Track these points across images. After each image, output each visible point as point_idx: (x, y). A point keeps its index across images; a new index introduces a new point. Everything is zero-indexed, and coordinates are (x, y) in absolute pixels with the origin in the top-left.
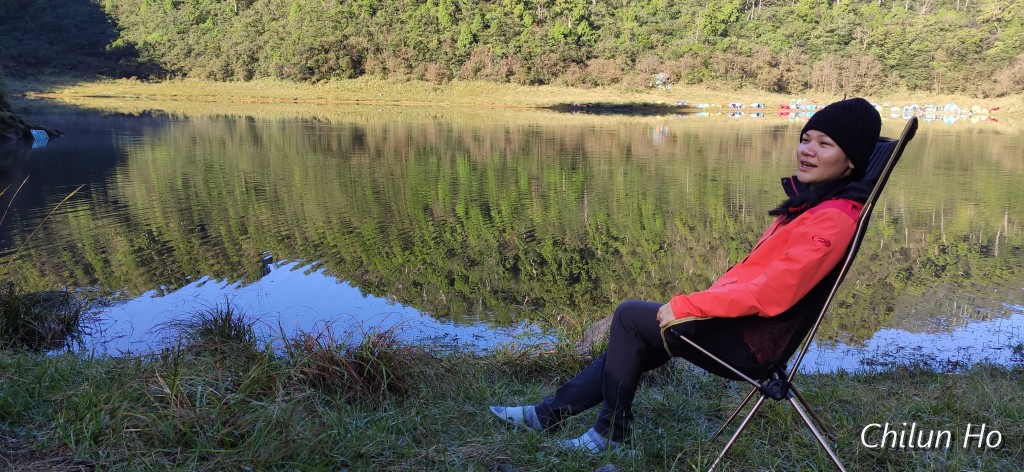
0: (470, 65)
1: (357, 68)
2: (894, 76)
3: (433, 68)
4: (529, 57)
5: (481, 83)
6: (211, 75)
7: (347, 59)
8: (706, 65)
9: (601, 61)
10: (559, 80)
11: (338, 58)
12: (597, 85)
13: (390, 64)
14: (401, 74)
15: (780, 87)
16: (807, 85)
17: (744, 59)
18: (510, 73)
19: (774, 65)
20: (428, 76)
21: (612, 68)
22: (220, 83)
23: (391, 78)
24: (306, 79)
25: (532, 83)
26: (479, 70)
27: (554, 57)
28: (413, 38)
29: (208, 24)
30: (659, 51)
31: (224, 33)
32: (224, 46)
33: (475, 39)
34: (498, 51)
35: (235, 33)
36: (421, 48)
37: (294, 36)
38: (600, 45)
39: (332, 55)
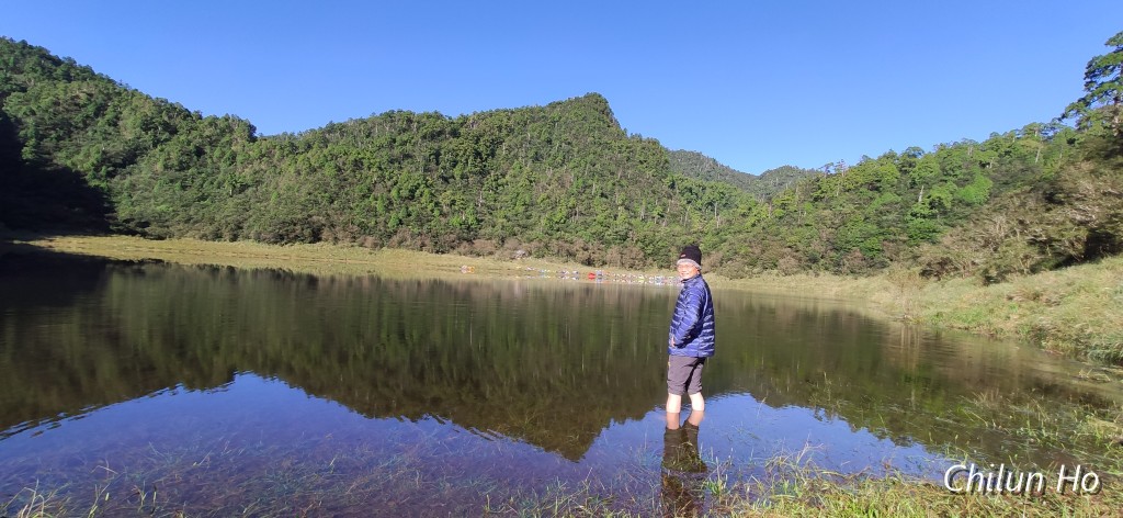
0: (396, 239)
1: (316, 237)
2: (650, 260)
3: (370, 239)
4: (436, 236)
5: (403, 250)
6: (204, 237)
7: (309, 230)
8: (547, 246)
9: (482, 241)
10: (455, 252)
11: (302, 229)
12: (479, 255)
13: (340, 235)
14: (347, 242)
15: (589, 262)
16: (604, 263)
17: (568, 245)
18: (423, 245)
19: (587, 250)
20: (366, 244)
21: (489, 245)
22: (211, 242)
23: (340, 244)
24: (276, 243)
25: (437, 252)
26: (400, 243)
27: (453, 237)
28: (359, 219)
29: (208, 202)
30: (519, 237)
31: (219, 208)
32: (218, 217)
33: (401, 222)
34: (416, 230)
35: (228, 209)
36: (363, 227)
37: (272, 213)
38: (482, 231)
39: (298, 227)
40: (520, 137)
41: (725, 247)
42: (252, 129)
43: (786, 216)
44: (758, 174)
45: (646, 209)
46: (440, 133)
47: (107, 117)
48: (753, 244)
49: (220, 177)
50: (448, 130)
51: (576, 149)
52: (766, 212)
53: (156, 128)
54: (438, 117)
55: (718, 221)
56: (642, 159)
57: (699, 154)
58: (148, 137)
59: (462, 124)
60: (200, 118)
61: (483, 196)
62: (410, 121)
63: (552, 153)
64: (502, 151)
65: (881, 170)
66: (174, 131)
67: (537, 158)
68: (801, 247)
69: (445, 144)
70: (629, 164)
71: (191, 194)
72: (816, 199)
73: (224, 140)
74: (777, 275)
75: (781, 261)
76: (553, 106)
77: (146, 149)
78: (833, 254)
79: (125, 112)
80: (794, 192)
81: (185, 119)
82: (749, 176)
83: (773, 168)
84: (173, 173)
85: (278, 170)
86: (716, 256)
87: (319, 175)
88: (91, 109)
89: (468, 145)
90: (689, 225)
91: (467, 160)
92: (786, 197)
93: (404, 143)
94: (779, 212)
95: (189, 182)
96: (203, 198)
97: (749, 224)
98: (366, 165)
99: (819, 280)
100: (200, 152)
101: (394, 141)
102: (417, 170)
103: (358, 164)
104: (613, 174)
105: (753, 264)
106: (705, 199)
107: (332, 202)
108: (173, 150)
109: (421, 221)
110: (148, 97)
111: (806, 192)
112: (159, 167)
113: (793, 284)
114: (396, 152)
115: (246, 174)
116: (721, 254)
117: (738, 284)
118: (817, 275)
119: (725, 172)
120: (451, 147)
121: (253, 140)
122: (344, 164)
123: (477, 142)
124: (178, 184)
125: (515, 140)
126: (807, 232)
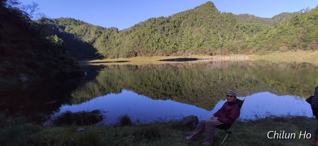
0: (156, 53)
1: (136, 55)
2: (231, 52)
3: (149, 54)
4: (166, 51)
6: (111, 58)
7: (134, 54)
8: (198, 51)
9: (179, 51)
10: (172, 55)
12: (178, 55)
13: (142, 54)
14: (144, 56)
15: (211, 55)
18: (163, 54)
19: (210, 51)
21: (181, 53)
22: (113, 59)
25: (167, 56)
26: (157, 54)
28: (146, 49)
29: (111, 49)
30: (189, 49)
31: (113, 51)
32: (113, 53)
33: (157, 49)
34: (161, 51)
35: (115, 51)
36: (147, 51)
37: (125, 51)
38: (179, 49)
39: (132, 53)
40: (187, 19)
41: (258, 45)
42: (117, 29)
43: (283, 32)
45: (229, 36)
46: (164, 22)
47: (88, 32)
48: (269, 43)
49: (112, 43)
50: (166, 21)
51: (204, 20)
52: (274, 31)
53: (98, 33)
54: (163, 18)
55: (255, 37)
56: (226, 20)
58: (96, 36)
59: (170, 19)
60: (106, 29)
61: (177, 39)
62: (155, 20)
63: (197, 23)
64: (182, 25)
66: (101, 33)
67: (192, 25)
68: (289, 42)
69: (165, 25)
70: (222, 22)
71: (107, 48)
72: (296, 24)
73: (112, 33)
74: (279, 53)
75: (281, 48)
76: (196, 8)
77: (96, 38)
78: (303, 43)
79: (91, 30)
80: (286, 23)
81: (103, 30)
82: (267, 19)
84: (103, 43)
85: (125, 39)
86: (254, 49)
87: (134, 39)
88: (85, 31)
89: (172, 25)
90: (244, 39)
91: (172, 29)
92: (283, 25)
93: (154, 27)
94: (280, 31)
95: (106, 45)
96: (110, 49)
97: (267, 36)
98: (146, 35)
99: (296, 53)
100: (107, 37)
101: (152, 26)
102: (159, 34)
103: (144, 35)
104: (217, 26)
105: (269, 50)
106: (250, 30)
107: (139, 45)
108: (102, 38)
109: (162, 48)
110: (95, 26)
111: (291, 22)
112: (100, 42)
113: (286, 55)
114: (153, 30)
115: (118, 41)
116: (256, 48)
117: (264, 57)
118: (296, 51)
119: (258, 19)
120: (167, 26)
121: (118, 32)
122: (140, 35)
123: (174, 23)
124: (104, 46)
125: (185, 21)
126: (292, 37)
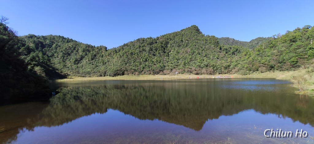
0: (143, 72)
1: (123, 74)
2: (216, 71)
4: (154, 70)
5: (145, 75)
8: (184, 70)
9: (166, 71)
10: (159, 74)
11: (120, 72)
12: (165, 75)
15: (197, 74)
16: (202, 74)
18: (150, 73)
20: (136, 74)
21: (168, 72)
23: (129, 75)
27: (158, 70)
28: (133, 68)
29: (98, 67)
30: (176, 68)
31: (101, 69)
33: (144, 68)
34: (148, 70)
36: (135, 70)
37: (113, 69)
38: (166, 68)
40: (174, 41)
42: (106, 48)
44: (249, 41)
45: (213, 56)
46: (152, 43)
47: (76, 50)
48: (249, 64)
50: (154, 41)
51: (190, 42)
52: (253, 53)
53: (86, 51)
54: (151, 38)
55: (236, 58)
56: (210, 42)
57: (228, 38)
59: (157, 39)
60: (95, 47)
61: (165, 58)
62: (144, 41)
63: (183, 44)
64: (169, 45)
65: (295, 34)
67: (179, 46)
70: (206, 44)
73: (101, 51)
74: (259, 73)
76: (182, 31)
77: (84, 56)
78: (279, 64)
81: (92, 48)
82: (246, 42)
83: (254, 39)
84: (90, 61)
85: (113, 58)
87: (123, 58)
89: (160, 45)
90: (227, 60)
92: (259, 48)
93: (143, 46)
94: (257, 53)
98: (134, 54)
99: (274, 73)
100: (95, 56)
101: (140, 46)
102: (147, 53)
103: (132, 54)
104: (202, 47)
106: (232, 51)
107: (126, 64)
109: (149, 67)
110: (84, 44)
111: (267, 45)
114: (141, 49)
115: (106, 60)
116: (238, 68)
120: (155, 46)
121: (107, 51)
122: (128, 54)
123: (162, 44)
124: (92, 64)
125: (172, 42)
